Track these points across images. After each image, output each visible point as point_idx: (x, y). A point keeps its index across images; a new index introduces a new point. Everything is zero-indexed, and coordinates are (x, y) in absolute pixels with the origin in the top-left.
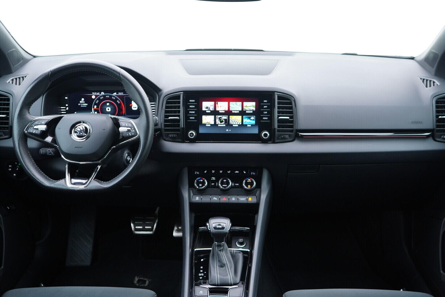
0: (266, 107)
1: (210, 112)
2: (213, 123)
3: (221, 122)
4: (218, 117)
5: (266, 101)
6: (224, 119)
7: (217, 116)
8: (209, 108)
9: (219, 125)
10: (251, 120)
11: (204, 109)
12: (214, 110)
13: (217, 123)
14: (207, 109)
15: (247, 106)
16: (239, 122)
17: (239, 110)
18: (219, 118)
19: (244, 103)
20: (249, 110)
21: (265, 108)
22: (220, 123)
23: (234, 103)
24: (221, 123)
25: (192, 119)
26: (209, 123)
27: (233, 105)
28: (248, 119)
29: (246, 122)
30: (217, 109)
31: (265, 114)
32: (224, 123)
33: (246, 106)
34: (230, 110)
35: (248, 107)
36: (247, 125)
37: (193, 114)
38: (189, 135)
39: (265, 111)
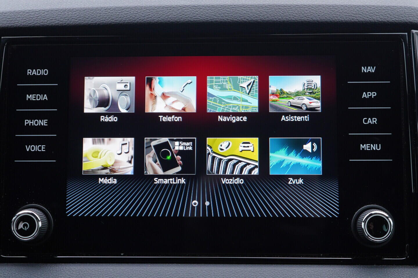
0: (373, 94)
1: (113, 119)
2: (129, 170)
3: (166, 165)
4: (154, 143)
5: (371, 69)
6: (180, 153)
7: (147, 139)
8: (115, 104)
9: (157, 181)
10: (305, 154)
11: (89, 108)
12: (133, 110)
13: (150, 172)
14: (102, 110)
15: (286, 90)
16: (249, 167)
17: (250, 110)
18: (158, 148)
19: (272, 79)
20: (295, 110)
21: (370, 101)
22: (160, 172)
23: (226, 80)
24: (164, 170)
25: (36, 152)
26: (111, 170)
27: (223, 88)
28: (288, 152)
29: (284, 165)
30: (150, 108)
31: (371, 128)
32: (179, 169)
33: (281, 94)
34: (209, 110)
35: (289, 95)
36: (285, 178)
37: (40, 129)
38: (13, 228)
39: (370, 114)
